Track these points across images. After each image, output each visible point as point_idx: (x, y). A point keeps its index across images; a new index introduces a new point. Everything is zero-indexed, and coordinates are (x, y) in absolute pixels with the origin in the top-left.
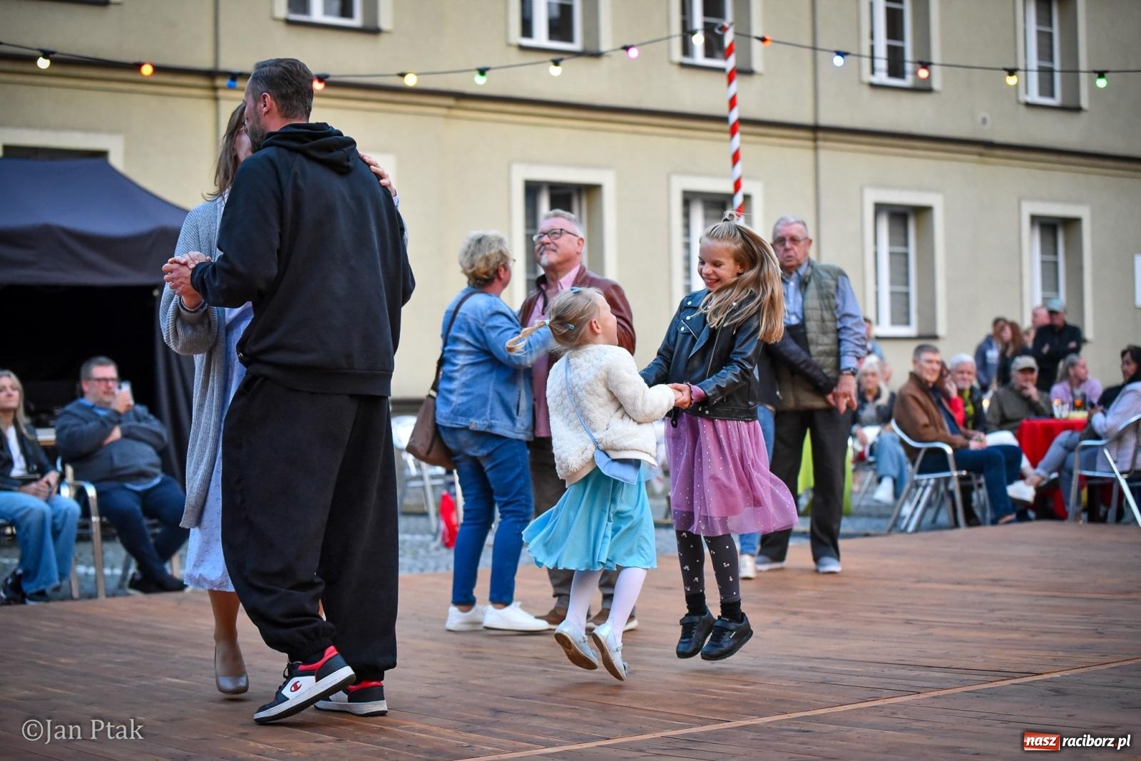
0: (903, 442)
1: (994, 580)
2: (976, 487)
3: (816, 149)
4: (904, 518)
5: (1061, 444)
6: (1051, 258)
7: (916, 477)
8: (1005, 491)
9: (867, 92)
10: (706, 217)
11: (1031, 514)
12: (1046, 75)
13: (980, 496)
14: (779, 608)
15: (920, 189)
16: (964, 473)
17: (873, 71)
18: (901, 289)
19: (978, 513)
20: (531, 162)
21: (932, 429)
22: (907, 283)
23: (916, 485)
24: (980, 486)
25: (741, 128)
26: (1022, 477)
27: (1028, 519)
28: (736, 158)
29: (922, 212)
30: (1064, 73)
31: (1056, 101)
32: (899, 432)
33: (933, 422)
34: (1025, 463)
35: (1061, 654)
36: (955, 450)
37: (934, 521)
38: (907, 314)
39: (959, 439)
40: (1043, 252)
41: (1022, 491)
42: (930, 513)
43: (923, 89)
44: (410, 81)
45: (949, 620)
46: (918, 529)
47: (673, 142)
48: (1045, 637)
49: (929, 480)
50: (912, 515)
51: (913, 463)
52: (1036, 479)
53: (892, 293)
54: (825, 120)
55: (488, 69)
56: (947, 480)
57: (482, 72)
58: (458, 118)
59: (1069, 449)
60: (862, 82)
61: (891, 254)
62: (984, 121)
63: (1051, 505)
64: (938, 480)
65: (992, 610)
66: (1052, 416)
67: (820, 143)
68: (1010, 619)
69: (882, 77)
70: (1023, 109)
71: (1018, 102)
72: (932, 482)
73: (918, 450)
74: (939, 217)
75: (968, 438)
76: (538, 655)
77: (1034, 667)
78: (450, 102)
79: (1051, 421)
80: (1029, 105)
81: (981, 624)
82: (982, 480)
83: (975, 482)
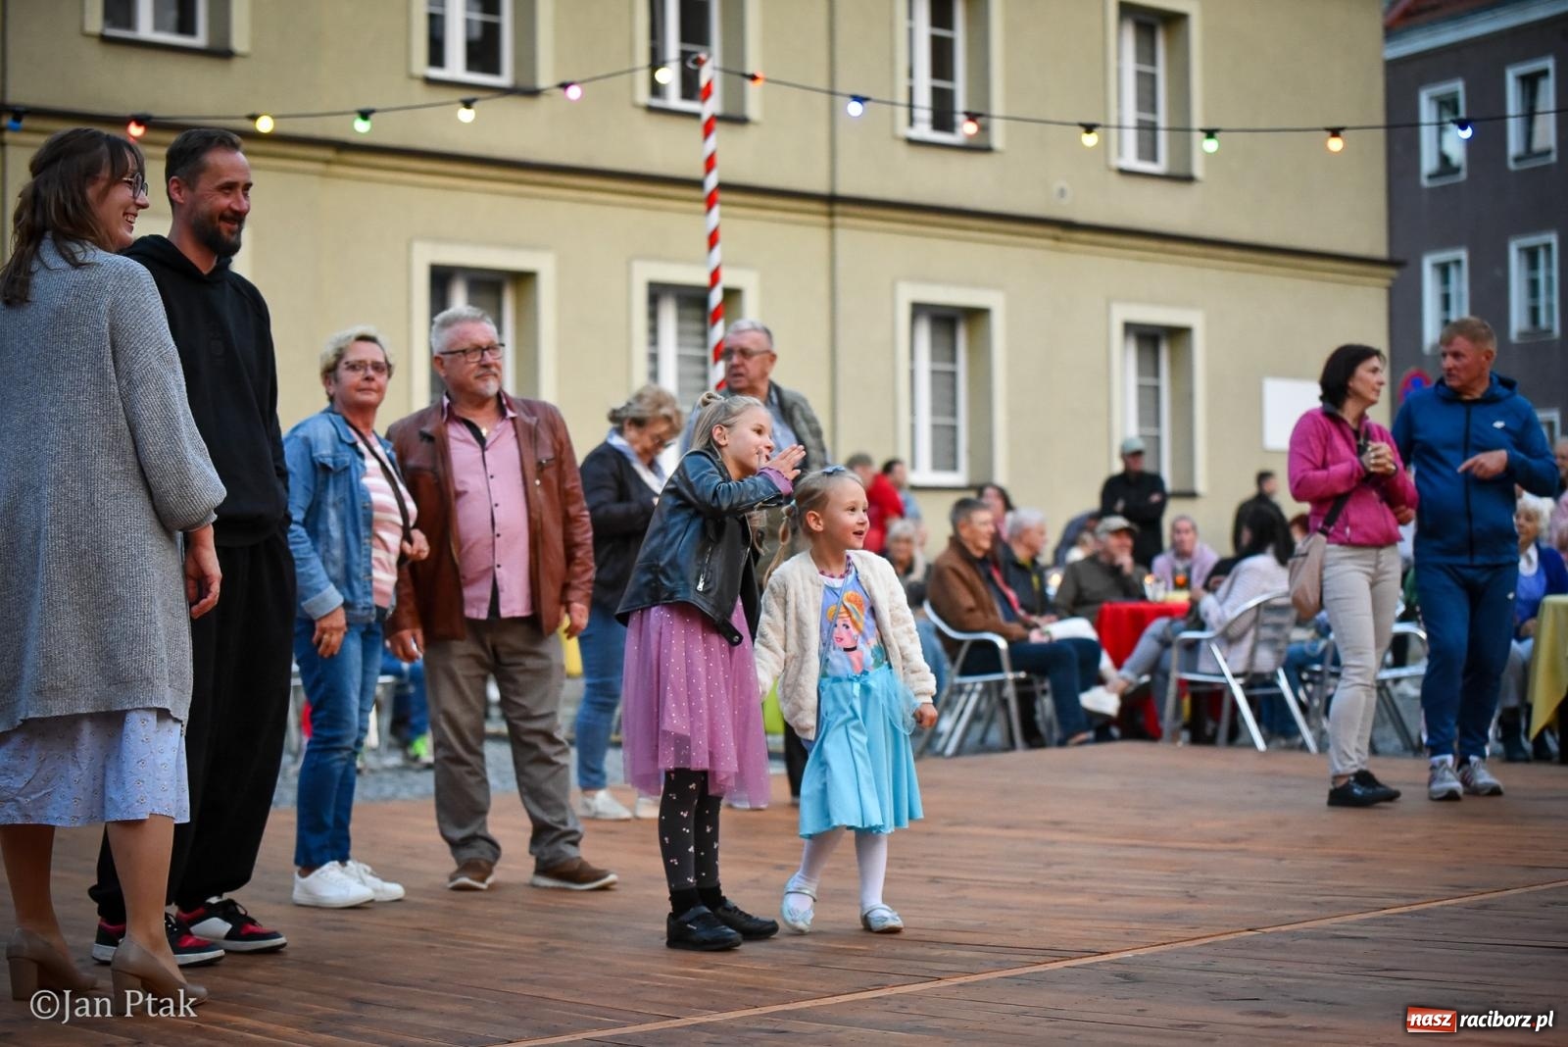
0: (939, 633)
1: (1056, 823)
2: (1038, 693)
3: (832, 226)
4: (940, 735)
5: (1154, 636)
6: (1149, 381)
7: (958, 680)
8: (1077, 701)
9: (903, 150)
10: (681, 318)
11: (1115, 731)
12: (1148, 133)
13: (1046, 705)
14: (761, 859)
15: (975, 284)
16: (1022, 675)
17: (912, 121)
18: (947, 421)
19: (1043, 728)
20: (439, 239)
21: (979, 614)
22: (954, 413)
23: (960, 690)
24: (1044, 692)
25: (722, 196)
26: (1101, 681)
27: (1109, 738)
28: (713, 239)
29: (976, 315)
30: (1173, 133)
31: (1160, 167)
32: (935, 619)
33: (981, 605)
34: (1106, 662)
35: (1136, 925)
36: (1010, 643)
37: (983, 740)
38: (954, 455)
39: (1016, 629)
40: (1141, 372)
41: (1102, 700)
42: (978, 729)
43: (979, 148)
44: (265, 125)
45: (987, 877)
46: (960, 751)
47: (636, 214)
48: (1115, 903)
49: (974, 684)
50: (952, 733)
51: (953, 660)
52: (1122, 684)
53: (935, 427)
54: (844, 188)
55: (373, 111)
56: (1001, 684)
57: (365, 115)
58: (339, 177)
59: (1165, 643)
60: (895, 138)
61: (934, 373)
62: (1062, 193)
63: (1141, 719)
64: (987, 684)
65: (1049, 865)
66: (1143, 597)
67: (839, 220)
68: (1073, 878)
69: (924, 130)
70: (1114, 178)
71: (1109, 168)
72: (979, 687)
73: (960, 643)
74: (998, 324)
75: (1030, 627)
76: (422, 925)
77: (1097, 944)
78: (329, 154)
79: (1142, 605)
80: (1124, 172)
81: (1032, 883)
82: (1047, 685)
83: (1038, 687)
